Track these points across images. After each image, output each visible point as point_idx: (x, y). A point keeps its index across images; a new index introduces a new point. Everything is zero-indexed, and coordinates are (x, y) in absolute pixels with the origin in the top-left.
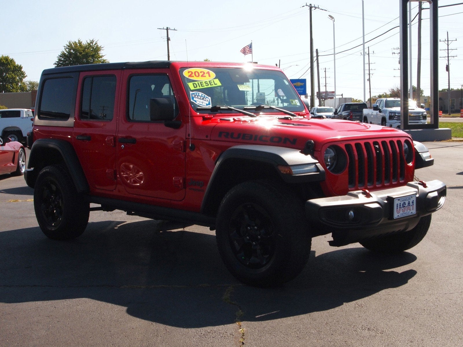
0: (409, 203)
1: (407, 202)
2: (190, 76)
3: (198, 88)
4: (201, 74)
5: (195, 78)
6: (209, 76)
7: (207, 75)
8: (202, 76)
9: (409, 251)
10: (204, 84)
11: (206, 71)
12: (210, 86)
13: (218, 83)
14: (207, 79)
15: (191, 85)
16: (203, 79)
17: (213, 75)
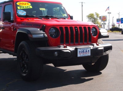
0: (86, 51)
1: (85, 51)
2: (19, 4)
3: (22, 8)
4: (24, 4)
5: (21, 5)
6: (28, 4)
7: (27, 4)
8: (25, 4)
9: (100, 71)
10: (25, 7)
11: (27, 3)
12: (27, 8)
13: (31, 7)
14: (27, 5)
15: (19, 8)
16: (25, 6)
17: (30, 4)
